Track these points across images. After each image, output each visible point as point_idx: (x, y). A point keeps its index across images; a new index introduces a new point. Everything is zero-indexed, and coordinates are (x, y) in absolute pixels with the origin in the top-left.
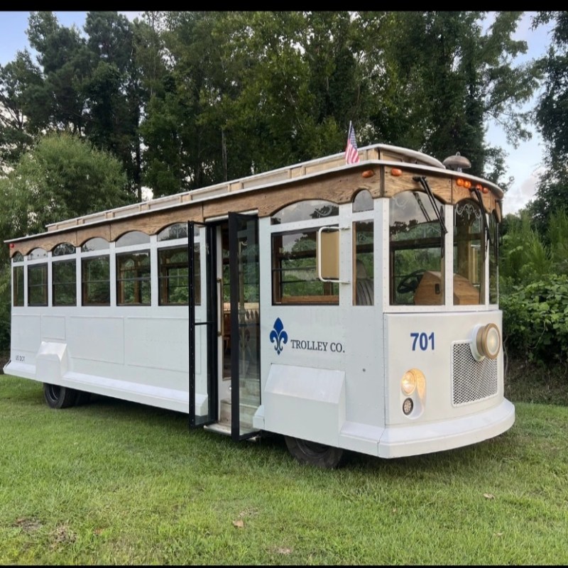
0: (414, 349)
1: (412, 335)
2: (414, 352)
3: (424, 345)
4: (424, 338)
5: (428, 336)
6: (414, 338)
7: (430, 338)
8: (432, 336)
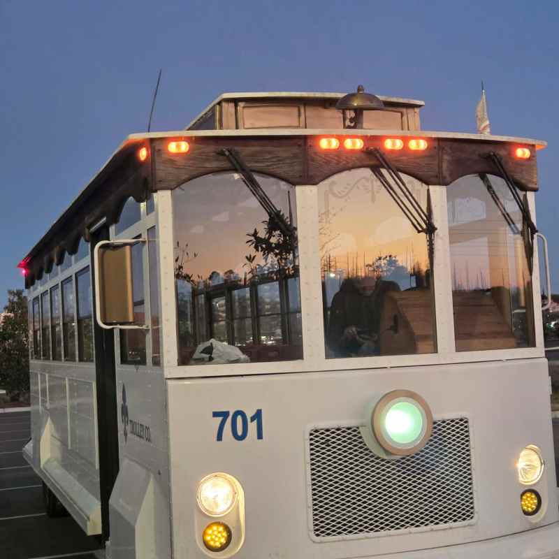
0: (219, 438)
1: (216, 414)
2: (220, 442)
3: (240, 433)
4: (239, 419)
5: (249, 415)
6: (220, 419)
7: (253, 419)
8: (258, 416)
